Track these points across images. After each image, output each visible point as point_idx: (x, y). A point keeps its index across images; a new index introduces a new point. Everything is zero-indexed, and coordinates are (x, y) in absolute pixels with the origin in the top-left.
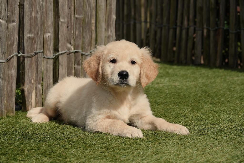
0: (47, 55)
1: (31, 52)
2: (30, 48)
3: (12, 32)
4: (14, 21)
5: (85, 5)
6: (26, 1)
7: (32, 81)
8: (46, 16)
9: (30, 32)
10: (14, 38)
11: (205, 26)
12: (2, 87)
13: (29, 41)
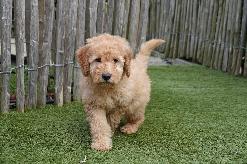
0: (77, 65)
1: (61, 63)
2: (60, 61)
3: (45, 49)
4: (47, 41)
5: (116, 29)
6: (59, 27)
7: (61, 84)
8: (78, 37)
9: (61, 49)
10: (46, 53)
11: (231, 45)
12: (34, 88)
13: (60, 56)
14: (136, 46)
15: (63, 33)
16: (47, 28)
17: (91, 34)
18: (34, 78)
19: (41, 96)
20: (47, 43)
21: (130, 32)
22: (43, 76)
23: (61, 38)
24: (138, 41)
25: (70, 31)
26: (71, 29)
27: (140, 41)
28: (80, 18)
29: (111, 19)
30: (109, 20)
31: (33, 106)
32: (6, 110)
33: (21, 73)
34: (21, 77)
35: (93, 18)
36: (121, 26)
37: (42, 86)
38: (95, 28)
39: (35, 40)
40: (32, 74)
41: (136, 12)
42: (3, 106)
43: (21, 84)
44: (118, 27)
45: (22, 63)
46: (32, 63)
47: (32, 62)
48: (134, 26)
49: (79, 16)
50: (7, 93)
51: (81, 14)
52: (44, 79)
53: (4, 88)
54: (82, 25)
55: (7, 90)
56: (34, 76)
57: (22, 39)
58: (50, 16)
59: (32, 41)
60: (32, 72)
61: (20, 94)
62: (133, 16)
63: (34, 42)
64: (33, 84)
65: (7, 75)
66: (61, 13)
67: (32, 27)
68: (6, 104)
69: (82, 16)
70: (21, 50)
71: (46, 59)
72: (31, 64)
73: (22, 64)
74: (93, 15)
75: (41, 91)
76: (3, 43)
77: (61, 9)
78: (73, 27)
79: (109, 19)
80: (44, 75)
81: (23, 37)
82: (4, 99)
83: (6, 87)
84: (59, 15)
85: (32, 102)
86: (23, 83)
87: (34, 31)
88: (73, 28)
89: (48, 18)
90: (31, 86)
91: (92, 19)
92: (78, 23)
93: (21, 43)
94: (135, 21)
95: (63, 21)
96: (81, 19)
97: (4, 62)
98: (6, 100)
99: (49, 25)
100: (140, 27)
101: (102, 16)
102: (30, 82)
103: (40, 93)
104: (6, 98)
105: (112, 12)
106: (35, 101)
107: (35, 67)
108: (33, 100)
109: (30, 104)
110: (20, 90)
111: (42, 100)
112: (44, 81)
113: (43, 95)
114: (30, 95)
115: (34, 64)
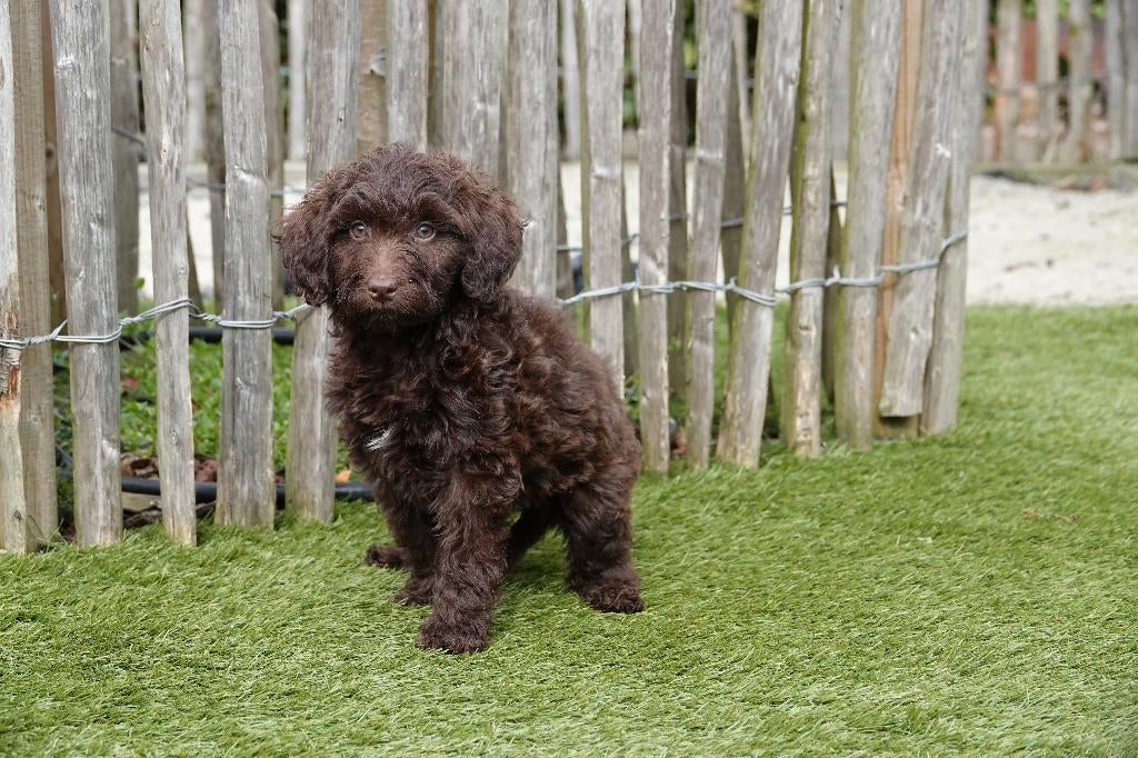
14: (908, 194)
15: (415, 134)
16: (325, 108)
17: (597, 135)
18: (253, 369)
19: (302, 460)
21: (860, 120)
22: (310, 359)
24: (916, 166)
25: (464, 120)
26: (470, 108)
27: (925, 168)
28: (526, 48)
29: (721, 51)
30: (708, 59)
31: (255, 513)
32: (104, 528)
33: (175, 341)
34: (176, 364)
35: (602, 48)
36: (785, 89)
37: (308, 409)
38: (615, 100)
39: (247, 172)
40: (244, 346)
41: (893, 10)
42: (86, 511)
43: (177, 397)
44: (772, 92)
45: (178, 293)
46: (240, 289)
47: (240, 283)
48: (879, 83)
49: (521, 42)
50: (105, 442)
51: (529, 32)
52: (313, 370)
53: (84, 415)
54: (536, 90)
55: (100, 430)
56: (254, 356)
57: (175, 165)
58: (337, 42)
59: (235, 177)
60: (243, 337)
61: (174, 450)
62: (873, 32)
63: (243, 182)
64: (252, 402)
65: (93, 349)
66: (401, 25)
67: (233, 104)
68: (101, 498)
69: (534, 41)
70: (169, 223)
72: (235, 298)
73: (177, 298)
74: (602, 31)
75: (302, 435)
76: (69, 188)
77: (400, 9)
78: (483, 99)
79: (709, 51)
80: (314, 353)
81: (176, 158)
82: (90, 473)
83: (92, 412)
84: (395, 39)
85: (251, 491)
86: (183, 394)
87: (242, 127)
88: (479, 106)
89: (326, 57)
90: (241, 407)
91: (597, 52)
92: (515, 79)
93: (169, 189)
94: (886, 61)
95: (414, 69)
96: (528, 59)
97: (79, 284)
98: (100, 479)
99: (333, 92)
100: (922, 91)
101: (666, 34)
102: (234, 387)
103: (301, 446)
104: (98, 471)
105: (722, 15)
106: (265, 486)
107: (255, 310)
108: (254, 481)
109: (242, 501)
110: (171, 431)
111: (309, 482)
112: (314, 380)
113: (313, 455)
114: (241, 458)
115: (250, 294)
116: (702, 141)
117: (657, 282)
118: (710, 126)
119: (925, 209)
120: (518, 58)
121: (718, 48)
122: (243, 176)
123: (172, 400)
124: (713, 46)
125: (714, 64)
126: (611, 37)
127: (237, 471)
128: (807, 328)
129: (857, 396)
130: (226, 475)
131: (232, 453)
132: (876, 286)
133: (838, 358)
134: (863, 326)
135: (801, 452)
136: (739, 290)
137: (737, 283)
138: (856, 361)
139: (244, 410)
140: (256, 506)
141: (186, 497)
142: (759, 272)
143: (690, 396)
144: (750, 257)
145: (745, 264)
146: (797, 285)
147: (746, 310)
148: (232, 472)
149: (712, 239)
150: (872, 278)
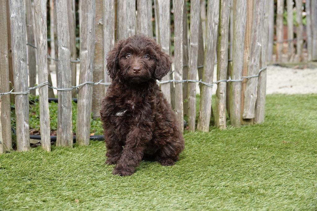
14: (250, 57)
15: (111, 37)
16: (86, 29)
18: (67, 102)
19: (81, 128)
20: (87, 51)
21: (236, 36)
23: (110, 43)
24: (252, 49)
25: (125, 34)
26: (126, 31)
27: (254, 49)
28: (142, 14)
29: (197, 15)
30: (193, 18)
31: (67, 143)
32: (25, 147)
33: (44, 94)
34: (45, 100)
35: (163, 14)
36: (215, 26)
37: (82, 114)
38: (167, 28)
39: (64, 47)
40: (64, 96)
41: (244, 5)
42: (20, 142)
43: (45, 110)
44: (211, 27)
45: (45, 80)
46: (63, 80)
47: (63, 78)
48: (241, 25)
49: (141, 12)
50: (25, 122)
51: (143, 9)
52: (83, 103)
53: (19, 115)
54: (145, 25)
55: (24, 119)
56: (67, 98)
57: (44, 45)
58: (89, 11)
59: (61, 48)
60: (64, 93)
61: (44, 124)
62: (239, 11)
63: (63, 50)
64: (66, 111)
65: (21, 96)
66: (107, 7)
67: (60, 28)
68: (24, 138)
69: (144, 12)
70: (43, 61)
71: (86, 74)
72: (61, 82)
73: (45, 82)
74: (163, 9)
75: (80, 121)
76: (14, 51)
77: (107, 2)
78: (130, 28)
80: (84, 97)
81: (44, 43)
82: (21, 131)
83: (21, 114)
84: (105, 10)
85: (66, 137)
86: (47, 109)
87: (63, 34)
88: (129, 30)
89: (86, 16)
90: (63, 113)
91: (162, 15)
92: (139, 22)
93: (42, 52)
94: (243, 19)
95: (111, 19)
96: (143, 17)
97: (17, 78)
98: (24, 133)
99: (88, 25)
100: (253, 28)
101: (181, 10)
102: (61, 107)
103: (80, 124)
104: (23, 130)
105: (197, 5)
106: (70, 135)
107: (67, 86)
108: (67, 134)
109: (64, 139)
110: (44, 119)
111: (83, 134)
112: (84, 106)
113: (84, 127)
114: (63, 127)
115: (65, 81)
116: (192, 40)
117: (180, 80)
118: (194, 36)
119: (255, 60)
120: (140, 17)
121: (196, 14)
122: (63, 48)
123: (44, 111)
124: (194, 14)
125: (195, 19)
126: (166, 11)
127: (62, 131)
128: (222, 93)
129: (236, 113)
130: (59, 132)
131: (61, 126)
132: (241, 82)
133: (231, 102)
134: (238, 93)
135: (221, 128)
136: (203, 83)
137: (202, 81)
138: (236, 103)
139: (64, 114)
140: (68, 141)
141: (48, 138)
142: (208, 77)
143: (190, 112)
144: (206, 73)
145: (204, 75)
146: (219, 81)
147: (205, 88)
148: (61, 131)
149: (195, 68)
150: (240, 80)
